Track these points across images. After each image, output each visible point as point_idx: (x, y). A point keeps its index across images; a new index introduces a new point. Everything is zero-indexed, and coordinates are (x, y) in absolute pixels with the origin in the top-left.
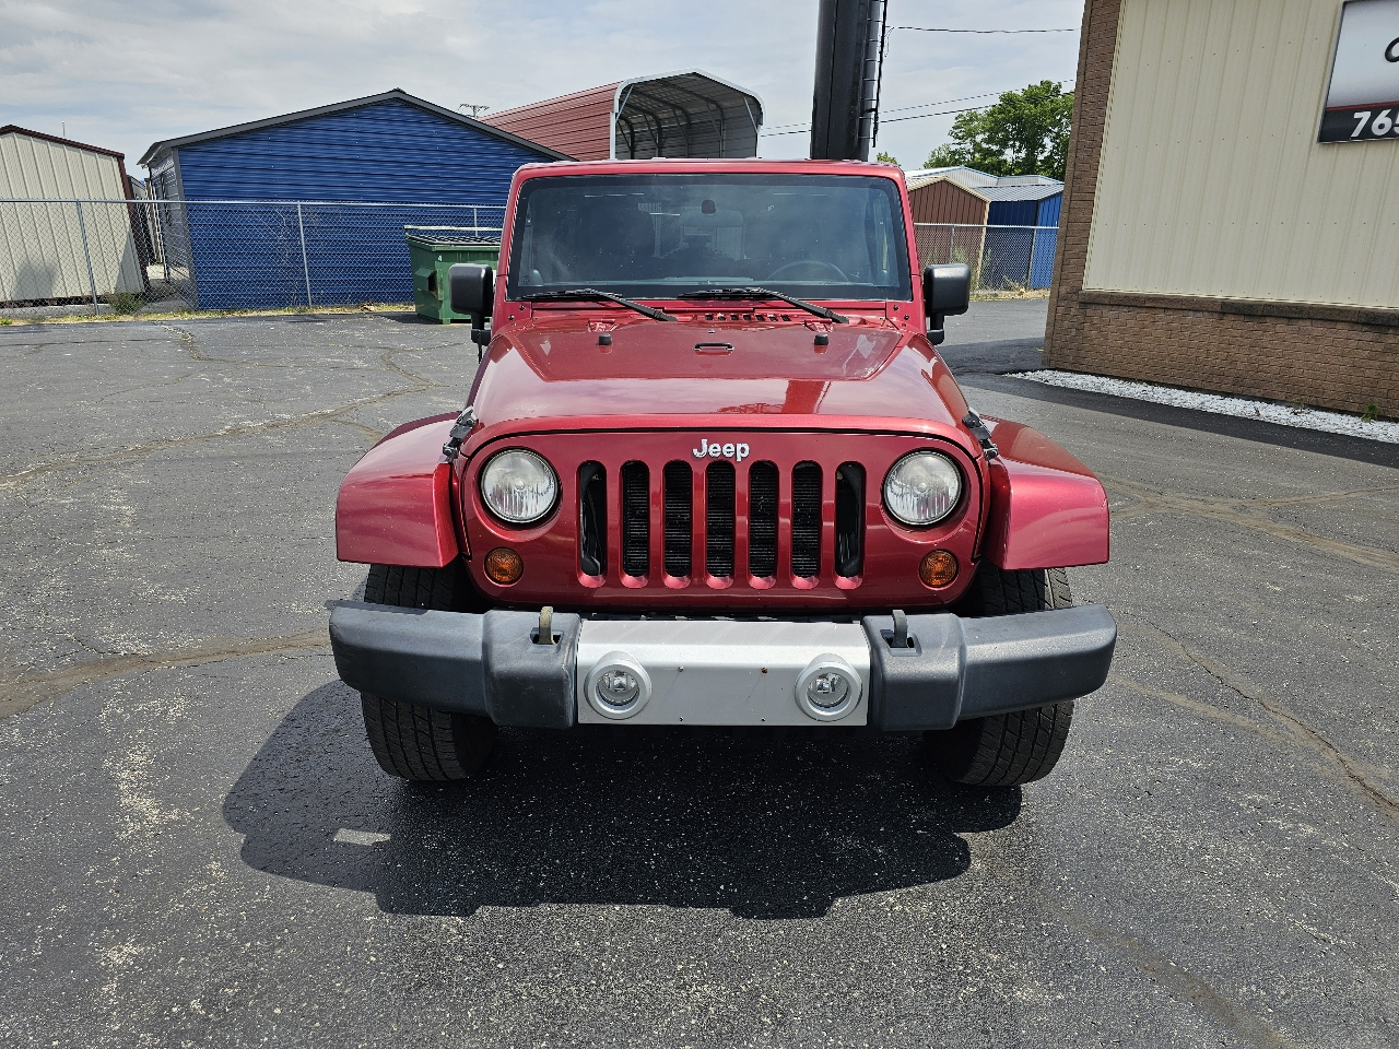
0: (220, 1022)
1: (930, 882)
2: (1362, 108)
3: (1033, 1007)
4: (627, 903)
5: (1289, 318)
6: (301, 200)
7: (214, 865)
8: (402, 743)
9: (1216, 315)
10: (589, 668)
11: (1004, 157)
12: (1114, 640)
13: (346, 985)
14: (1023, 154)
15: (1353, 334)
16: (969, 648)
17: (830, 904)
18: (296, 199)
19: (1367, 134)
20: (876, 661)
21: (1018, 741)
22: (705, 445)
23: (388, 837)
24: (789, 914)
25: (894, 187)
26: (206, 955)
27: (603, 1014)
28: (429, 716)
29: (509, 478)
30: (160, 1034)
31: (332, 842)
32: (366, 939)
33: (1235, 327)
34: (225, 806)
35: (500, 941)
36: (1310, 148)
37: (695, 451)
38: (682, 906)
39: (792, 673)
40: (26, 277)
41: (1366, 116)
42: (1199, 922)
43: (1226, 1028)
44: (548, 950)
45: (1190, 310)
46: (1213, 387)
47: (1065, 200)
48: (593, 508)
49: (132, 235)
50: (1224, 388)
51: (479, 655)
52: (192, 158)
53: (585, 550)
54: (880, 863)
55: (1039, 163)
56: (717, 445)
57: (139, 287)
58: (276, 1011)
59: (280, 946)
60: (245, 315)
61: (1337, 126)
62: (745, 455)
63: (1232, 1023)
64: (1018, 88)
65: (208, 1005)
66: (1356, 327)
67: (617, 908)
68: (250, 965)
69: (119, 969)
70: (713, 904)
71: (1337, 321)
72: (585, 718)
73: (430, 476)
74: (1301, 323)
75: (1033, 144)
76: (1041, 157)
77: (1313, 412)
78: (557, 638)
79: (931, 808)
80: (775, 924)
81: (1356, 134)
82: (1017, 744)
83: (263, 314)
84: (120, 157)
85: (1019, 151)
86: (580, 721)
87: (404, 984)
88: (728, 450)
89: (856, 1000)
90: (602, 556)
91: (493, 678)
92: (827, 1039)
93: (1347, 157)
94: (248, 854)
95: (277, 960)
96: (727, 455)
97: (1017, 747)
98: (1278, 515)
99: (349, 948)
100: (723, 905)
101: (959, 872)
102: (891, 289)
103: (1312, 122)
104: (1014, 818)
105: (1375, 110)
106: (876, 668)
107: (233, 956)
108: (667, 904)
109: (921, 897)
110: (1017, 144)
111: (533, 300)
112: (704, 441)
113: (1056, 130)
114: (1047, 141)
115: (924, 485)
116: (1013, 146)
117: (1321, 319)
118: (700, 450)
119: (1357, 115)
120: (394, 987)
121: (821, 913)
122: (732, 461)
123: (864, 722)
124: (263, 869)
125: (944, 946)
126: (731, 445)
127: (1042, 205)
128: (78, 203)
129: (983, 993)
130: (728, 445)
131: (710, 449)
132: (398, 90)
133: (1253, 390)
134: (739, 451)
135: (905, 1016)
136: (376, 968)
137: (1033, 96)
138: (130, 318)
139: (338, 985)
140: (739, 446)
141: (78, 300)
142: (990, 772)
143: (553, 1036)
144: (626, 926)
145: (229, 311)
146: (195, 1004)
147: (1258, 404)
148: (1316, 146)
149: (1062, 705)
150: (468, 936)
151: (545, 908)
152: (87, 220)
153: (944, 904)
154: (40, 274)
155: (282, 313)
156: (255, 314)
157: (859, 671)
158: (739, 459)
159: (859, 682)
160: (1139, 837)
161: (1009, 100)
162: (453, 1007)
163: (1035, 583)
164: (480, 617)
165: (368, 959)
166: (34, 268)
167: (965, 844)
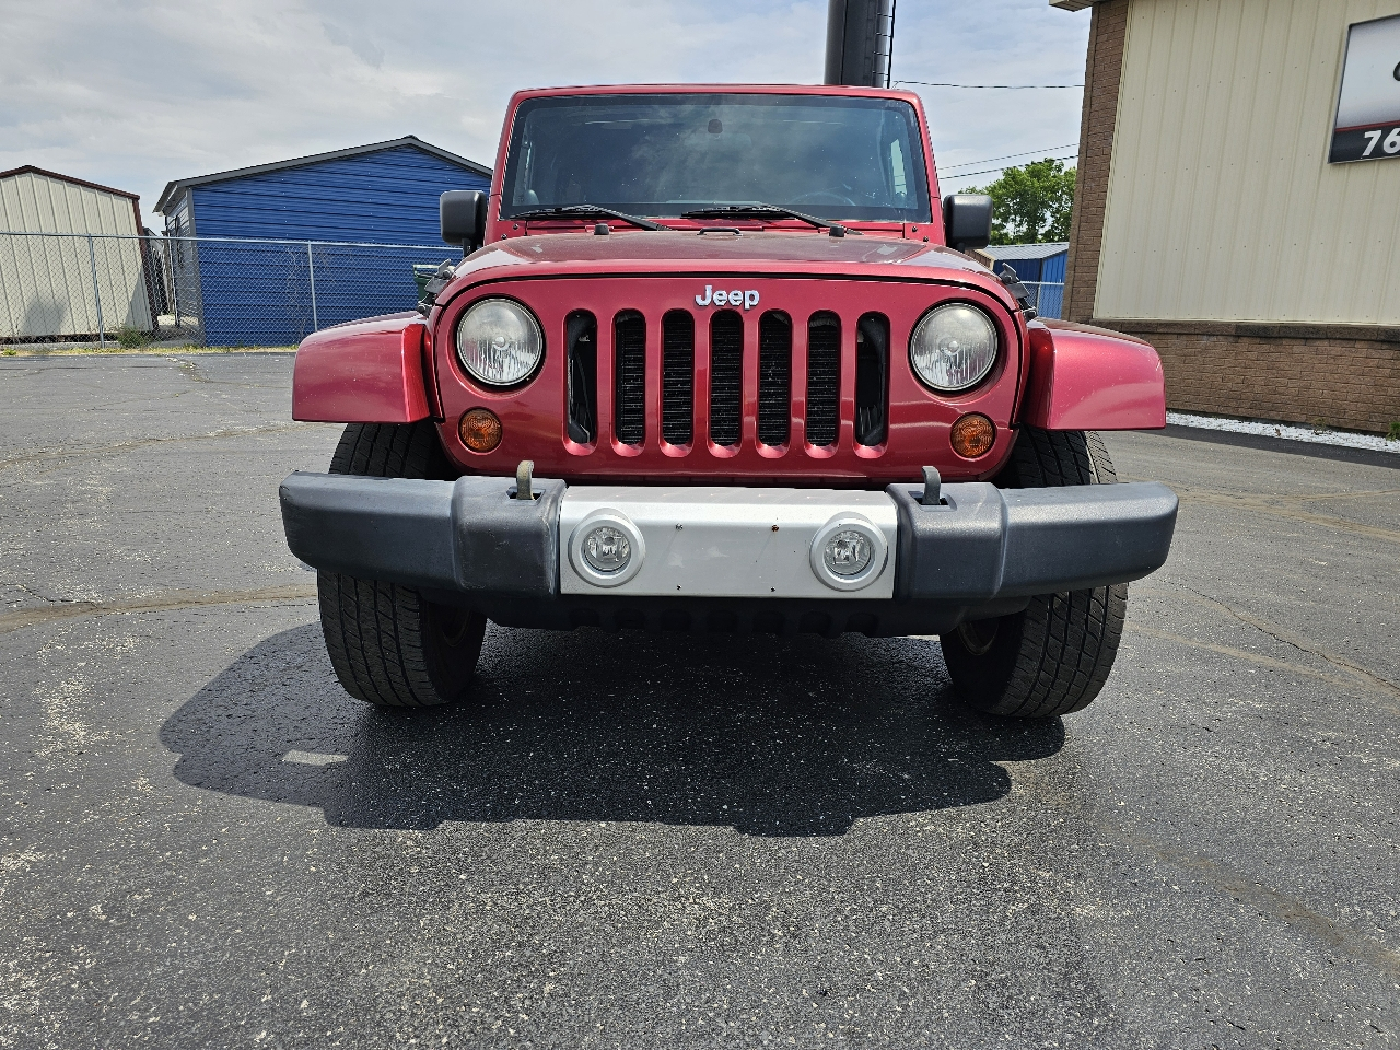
0: (121, 927)
1: (965, 805)
2: (1373, 128)
3: (1096, 923)
4: (616, 820)
5: (1307, 339)
6: (312, 240)
7: (142, 781)
8: (362, 646)
9: (1231, 339)
10: (573, 527)
11: (1005, 231)
12: (1176, 509)
13: (278, 892)
14: (1024, 228)
15: (1373, 353)
16: (1010, 510)
17: (850, 823)
18: (307, 240)
19: (1378, 152)
20: (904, 520)
21: (1063, 649)
22: (709, 293)
23: (344, 758)
24: (803, 832)
25: (911, 111)
26: (117, 863)
27: (582, 925)
28: (395, 614)
29: (488, 328)
30: (46, 938)
31: (280, 763)
32: (307, 850)
33: (1251, 350)
34: (163, 729)
35: (464, 853)
36: (1321, 171)
37: (699, 299)
38: (680, 824)
39: (808, 532)
40: (35, 315)
41: (1376, 135)
42: (1281, 844)
43: (1331, 947)
44: (519, 863)
45: (1204, 334)
46: (1231, 412)
47: (1070, 259)
48: (582, 374)
49: (143, 274)
50: (1242, 412)
51: (447, 512)
52: (205, 197)
53: (573, 418)
54: (907, 787)
55: (1040, 237)
56: (724, 293)
57: (148, 326)
58: (190, 917)
59: (205, 856)
60: (251, 351)
61: (1348, 146)
62: (755, 303)
63: (1338, 941)
64: (1021, 163)
65: (109, 911)
66: (1376, 345)
67: (603, 825)
68: (168, 873)
69: (12, 875)
70: (715, 821)
71: (1356, 340)
72: (570, 586)
73: (400, 332)
74: (1318, 343)
75: (1035, 219)
76: (1042, 231)
77: (1335, 433)
78: (536, 496)
79: (964, 739)
80: (786, 841)
81: (1367, 152)
82: (1062, 654)
83: (269, 350)
84: (135, 199)
85: (1019, 225)
86: (563, 591)
87: (347, 893)
88: (734, 298)
89: (884, 915)
90: (592, 424)
91: (461, 531)
92: (851, 953)
93: (1358, 176)
94: (180, 771)
95: (200, 868)
96: (734, 303)
97: (1062, 657)
98: (1313, 507)
99: (286, 859)
100: (726, 823)
101: (998, 796)
102: (910, 211)
103: (1322, 143)
104: (1058, 748)
105: (1387, 128)
106: (904, 529)
107: (148, 864)
108: (661, 821)
109: (957, 819)
110: (1018, 218)
111: (528, 219)
112: (709, 288)
113: (1056, 205)
114: (1048, 215)
115: (955, 344)
116: (1014, 220)
117: (1339, 339)
118: (704, 299)
119: (1367, 135)
120: (334, 896)
121: (840, 832)
122: (739, 310)
123: (890, 595)
124: (198, 785)
125: (986, 865)
126: (740, 293)
127: (1045, 264)
128: (90, 237)
129: (1033, 910)
130: (736, 292)
131: (714, 297)
132: (411, 137)
133: (1272, 414)
134: (746, 299)
135: (943, 931)
136: (317, 876)
137: (1036, 171)
138: (136, 351)
139: (268, 893)
140: (748, 293)
141: (84, 338)
142: (1031, 692)
143: (520, 945)
144: (610, 841)
145: (236, 348)
146: (96, 909)
147: (1277, 426)
148: (1327, 166)
149: (1115, 588)
150: (427, 848)
151: (519, 823)
152: (99, 258)
153: (983, 824)
154: (48, 306)
155: (288, 350)
156: (262, 350)
157: (885, 531)
158: (747, 306)
159: (885, 544)
160: (1202, 767)
161: (1011, 174)
162: (403, 916)
163: (1078, 469)
164: (452, 484)
165: (307, 869)
166: (41, 300)
167: (1003, 772)
